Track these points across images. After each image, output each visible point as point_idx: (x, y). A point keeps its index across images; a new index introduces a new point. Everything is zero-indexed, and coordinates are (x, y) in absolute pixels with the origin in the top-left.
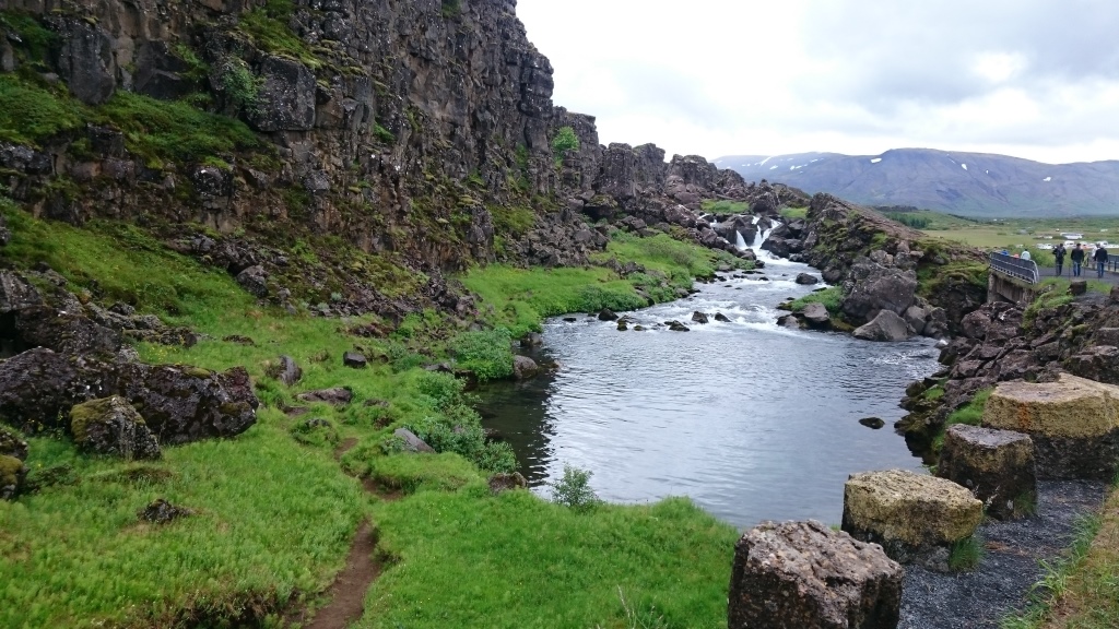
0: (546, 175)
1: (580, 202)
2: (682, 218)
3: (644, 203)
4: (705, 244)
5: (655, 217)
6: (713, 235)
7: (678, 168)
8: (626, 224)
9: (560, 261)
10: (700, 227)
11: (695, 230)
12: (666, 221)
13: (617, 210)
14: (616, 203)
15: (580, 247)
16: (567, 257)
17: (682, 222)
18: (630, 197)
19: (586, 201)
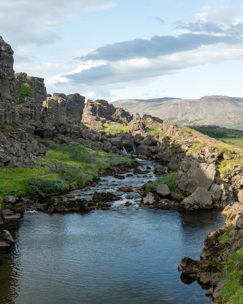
0: (10, 112)
1: (33, 128)
2: (91, 136)
3: (70, 127)
4: (105, 150)
5: (77, 135)
6: (109, 145)
8: (60, 140)
9: (16, 164)
10: (102, 141)
11: (99, 143)
12: (82, 137)
13: (55, 131)
14: (54, 128)
15: (29, 155)
16: (20, 161)
17: (92, 138)
18: (62, 124)
19: (36, 127)
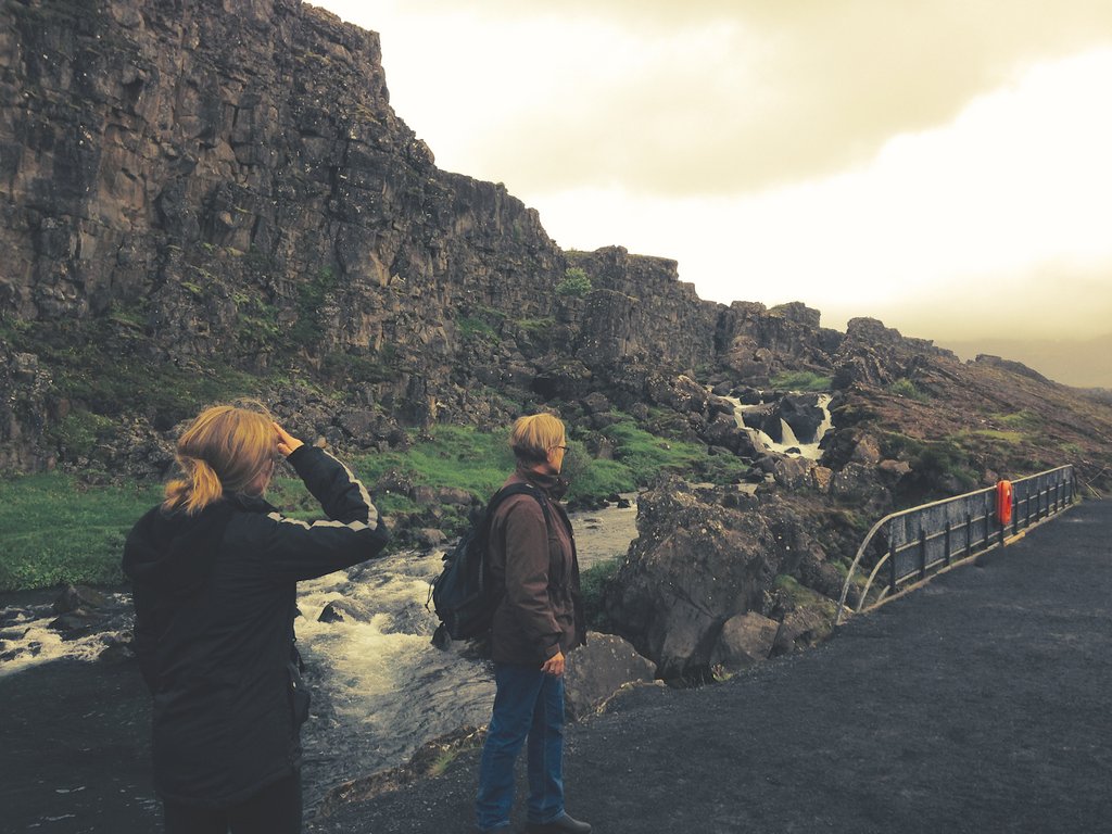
1: (532, 372)
7: (750, 324)
10: (714, 411)
14: (588, 373)
